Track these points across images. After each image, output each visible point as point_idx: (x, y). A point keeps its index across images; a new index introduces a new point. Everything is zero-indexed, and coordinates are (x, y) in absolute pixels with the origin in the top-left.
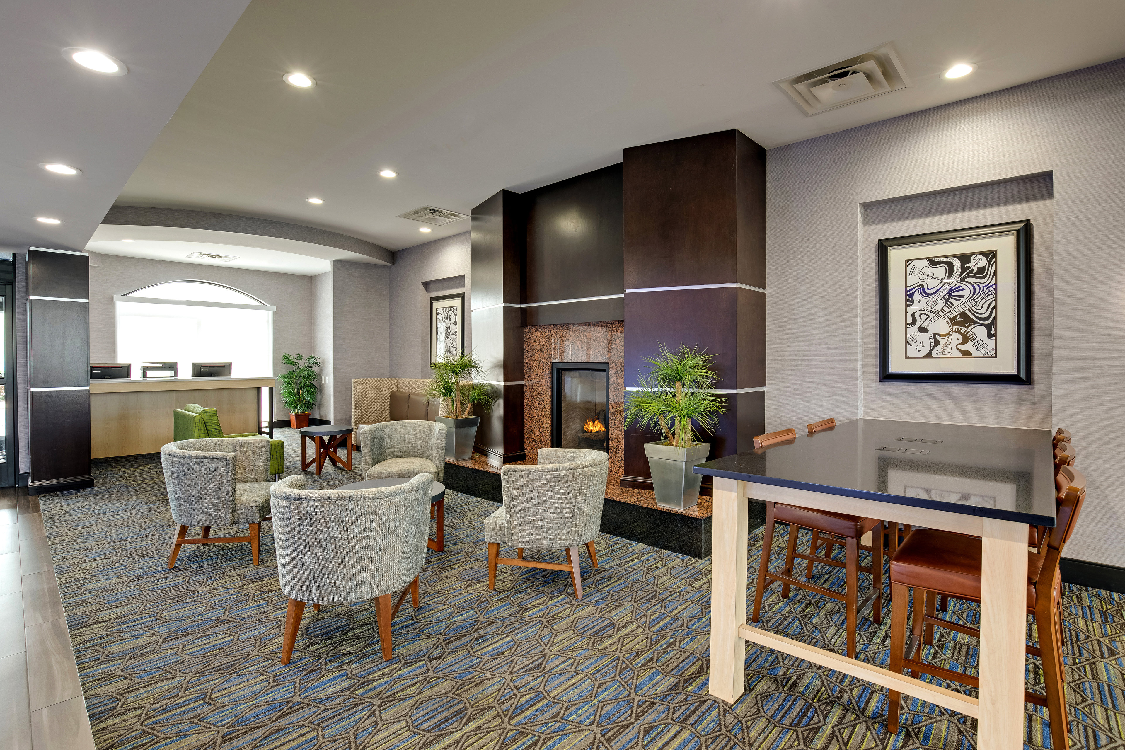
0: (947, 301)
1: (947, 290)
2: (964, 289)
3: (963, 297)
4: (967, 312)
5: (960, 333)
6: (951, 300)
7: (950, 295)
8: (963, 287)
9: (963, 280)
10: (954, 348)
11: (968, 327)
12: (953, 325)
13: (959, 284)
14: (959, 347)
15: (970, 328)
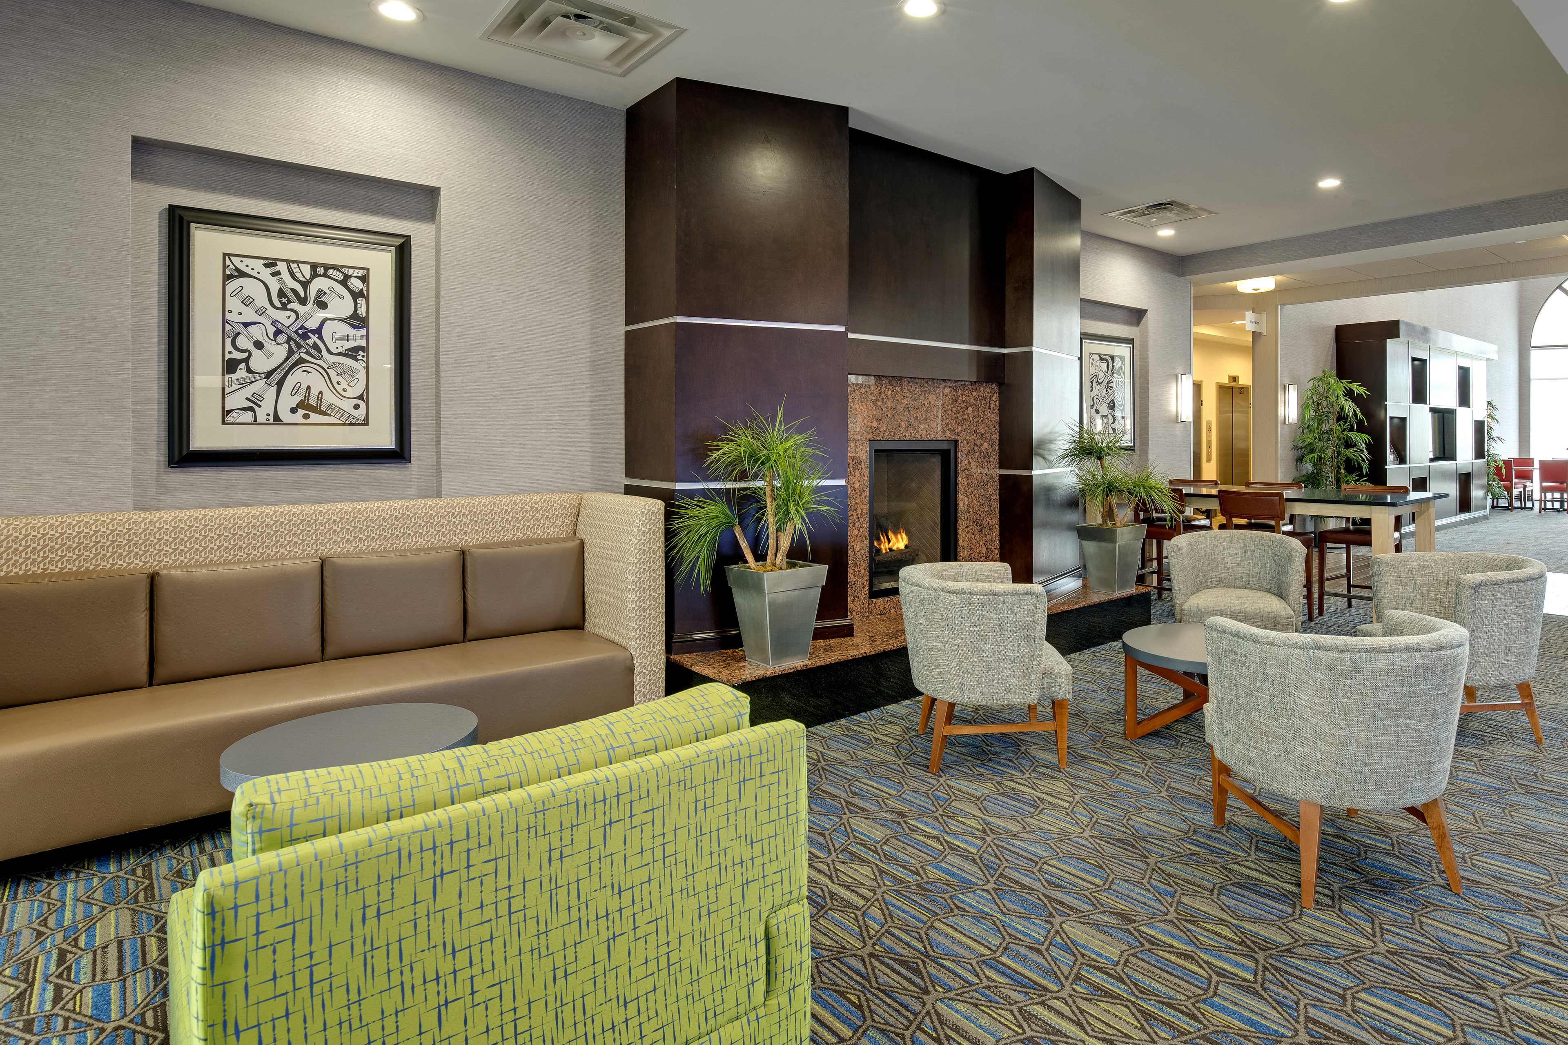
1: (1107, 381)
2: (1113, 382)
3: (1113, 388)
4: (1114, 399)
5: (1110, 415)
6: (1107, 389)
7: (1107, 386)
8: (1113, 380)
9: (1113, 375)
10: (1109, 427)
11: (1115, 411)
12: (1109, 408)
13: (1111, 378)
14: (1111, 425)
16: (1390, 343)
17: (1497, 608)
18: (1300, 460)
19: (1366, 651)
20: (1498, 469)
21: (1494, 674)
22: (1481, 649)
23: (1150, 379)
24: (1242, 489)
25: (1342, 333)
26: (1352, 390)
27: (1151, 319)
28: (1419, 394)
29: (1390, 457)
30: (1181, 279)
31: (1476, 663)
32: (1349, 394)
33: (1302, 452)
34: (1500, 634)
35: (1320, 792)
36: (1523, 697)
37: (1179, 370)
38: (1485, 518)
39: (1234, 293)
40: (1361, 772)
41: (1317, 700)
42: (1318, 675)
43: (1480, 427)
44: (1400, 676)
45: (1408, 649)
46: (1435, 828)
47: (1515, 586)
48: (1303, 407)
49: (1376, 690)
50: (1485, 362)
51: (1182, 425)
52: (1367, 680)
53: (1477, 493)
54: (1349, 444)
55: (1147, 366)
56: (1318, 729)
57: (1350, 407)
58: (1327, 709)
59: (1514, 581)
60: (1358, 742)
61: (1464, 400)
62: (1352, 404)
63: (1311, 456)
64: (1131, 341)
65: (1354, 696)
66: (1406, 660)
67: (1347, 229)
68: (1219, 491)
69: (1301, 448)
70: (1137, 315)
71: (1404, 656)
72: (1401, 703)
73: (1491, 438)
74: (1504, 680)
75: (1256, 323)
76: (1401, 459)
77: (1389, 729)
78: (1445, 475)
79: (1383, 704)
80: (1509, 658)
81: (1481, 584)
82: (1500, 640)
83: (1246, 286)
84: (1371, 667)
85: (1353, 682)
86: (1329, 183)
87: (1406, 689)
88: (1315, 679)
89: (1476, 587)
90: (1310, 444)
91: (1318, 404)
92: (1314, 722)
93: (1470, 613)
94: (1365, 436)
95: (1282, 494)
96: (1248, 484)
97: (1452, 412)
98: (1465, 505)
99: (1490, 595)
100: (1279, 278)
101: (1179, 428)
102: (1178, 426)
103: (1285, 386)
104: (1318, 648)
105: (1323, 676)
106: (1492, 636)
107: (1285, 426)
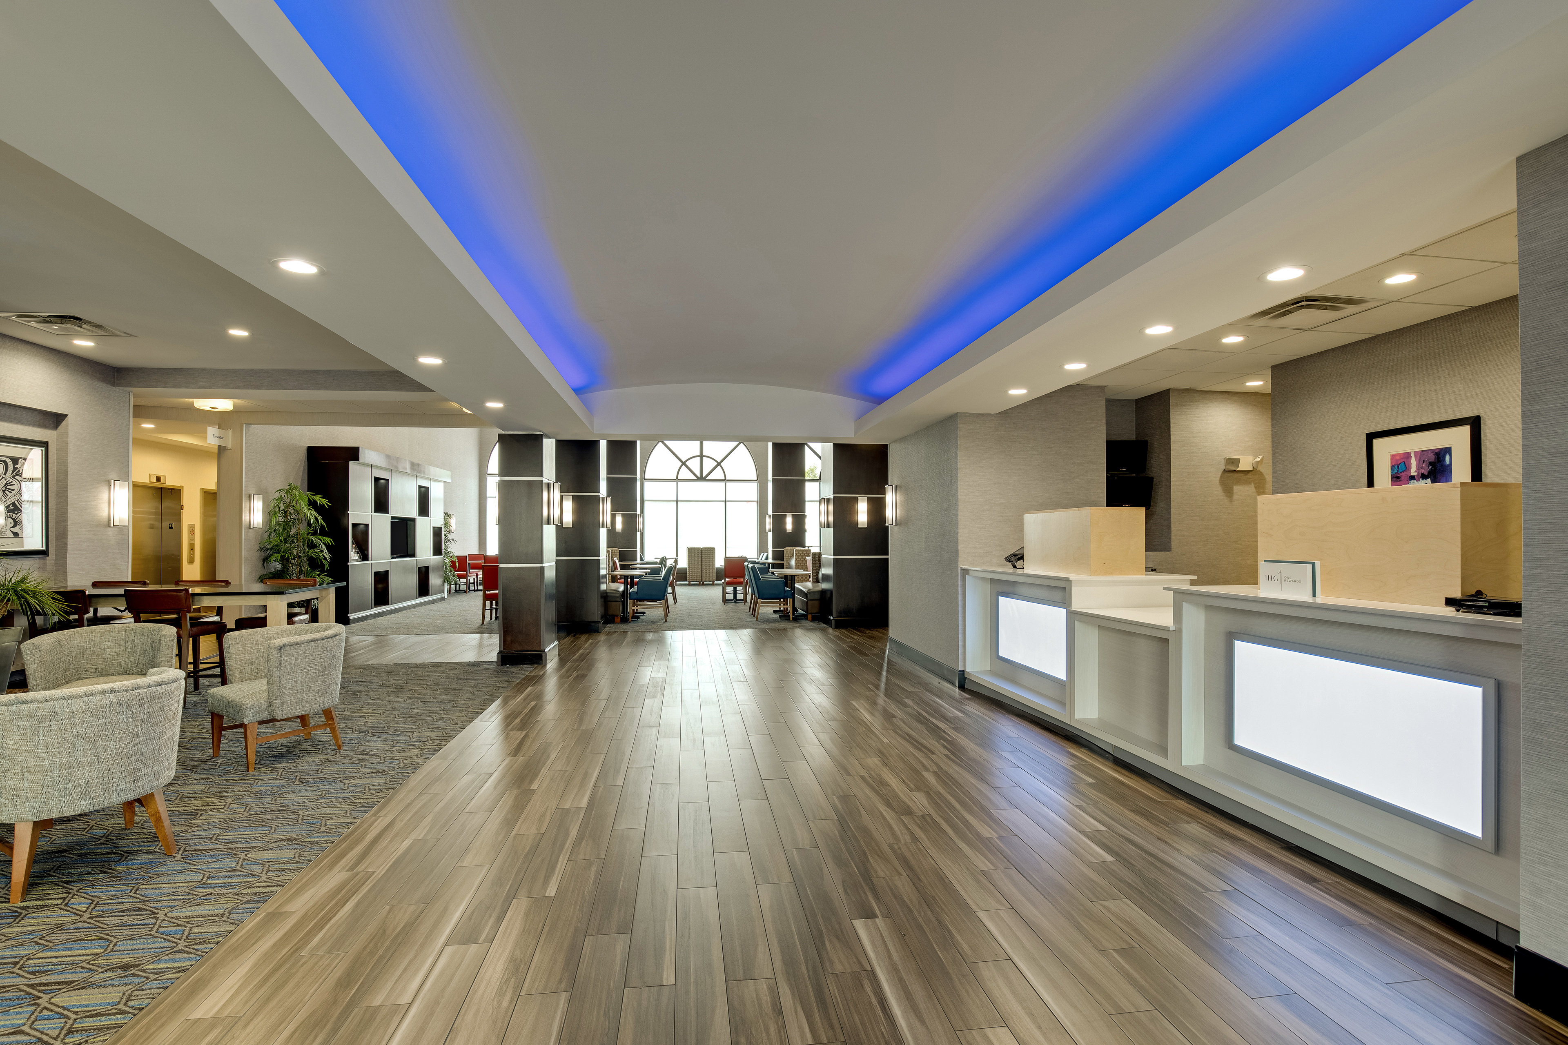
0: (4, 492)
1: (4, 483)
2: (14, 485)
3: (13, 490)
4: (16, 502)
5: (12, 518)
6: (6, 492)
7: (6, 488)
8: (14, 483)
9: (14, 477)
10: (9, 530)
11: (16, 514)
12: (8, 512)
13: (11, 480)
14: (11, 529)
15: (18, 515)
16: (352, 465)
17: (299, 661)
18: (266, 560)
19: (64, 698)
20: (453, 562)
21: (298, 707)
22: (287, 691)
23: (69, 483)
24: (172, 587)
25: (313, 452)
26: (315, 502)
27: (71, 425)
28: (381, 504)
29: (353, 555)
30: (117, 389)
31: (284, 702)
32: (312, 504)
33: (267, 553)
34: (302, 679)
35: (30, 811)
36: (327, 720)
37: (112, 476)
38: (443, 599)
39: (192, 408)
40: (66, 789)
41: (21, 742)
42: (20, 723)
43: (437, 533)
44: (96, 712)
45: (103, 692)
46: (153, 815)
47: (312, 644)
48: (269, 514)
49: (74, 726)
50: (442, 484)
51: (116, 529)
52: (65, 719)
53: (435, 580)
54: (312, 546)
55: (66, 471)
56: (24, 764)
57: (312, 514)
58: (31, 747)
59: (311, 641)
60: (61, 766)
61: (424, 509)
62: (314, 513)
63: (276, 555)
64: (44, 445)
65: (54, 733)
66: (101, 700)
67: (278, 371)
68: (125, 591)
69: (268, 549)
70: (55, 420)
71: (98, 697)
72: (98, 731)
73: (447, 540)
74: (306, 710)
75: (220, 437)
76: (364, 557)
77: (89, 752)
78: (405, 569)
79: (82, 735)
80: (310, 694)
81: (284, 645)
82: (302, 683)
83: (204, 404)
84: (68, 710)
85: (52, 723)
86: (239, 333)
87: (102, 721)
88: (19, 727)
89: (281, 648)
90: (277, 545)
91: (285, 512)
92: (20, 760)
93: (276, 667)
94: (328, 540)
95: (187, 591)
96: (177, 583)
97: (413, 520)
98: (424, 589)
99: (293, 652)
100: (236, 401)
101: (111, 532)
102: (110, 529)
103: (250, 496)
104: (21, 703)
105: (25, 723)
106: (296, 681)
107: (250, 530)
